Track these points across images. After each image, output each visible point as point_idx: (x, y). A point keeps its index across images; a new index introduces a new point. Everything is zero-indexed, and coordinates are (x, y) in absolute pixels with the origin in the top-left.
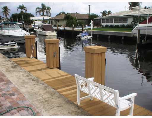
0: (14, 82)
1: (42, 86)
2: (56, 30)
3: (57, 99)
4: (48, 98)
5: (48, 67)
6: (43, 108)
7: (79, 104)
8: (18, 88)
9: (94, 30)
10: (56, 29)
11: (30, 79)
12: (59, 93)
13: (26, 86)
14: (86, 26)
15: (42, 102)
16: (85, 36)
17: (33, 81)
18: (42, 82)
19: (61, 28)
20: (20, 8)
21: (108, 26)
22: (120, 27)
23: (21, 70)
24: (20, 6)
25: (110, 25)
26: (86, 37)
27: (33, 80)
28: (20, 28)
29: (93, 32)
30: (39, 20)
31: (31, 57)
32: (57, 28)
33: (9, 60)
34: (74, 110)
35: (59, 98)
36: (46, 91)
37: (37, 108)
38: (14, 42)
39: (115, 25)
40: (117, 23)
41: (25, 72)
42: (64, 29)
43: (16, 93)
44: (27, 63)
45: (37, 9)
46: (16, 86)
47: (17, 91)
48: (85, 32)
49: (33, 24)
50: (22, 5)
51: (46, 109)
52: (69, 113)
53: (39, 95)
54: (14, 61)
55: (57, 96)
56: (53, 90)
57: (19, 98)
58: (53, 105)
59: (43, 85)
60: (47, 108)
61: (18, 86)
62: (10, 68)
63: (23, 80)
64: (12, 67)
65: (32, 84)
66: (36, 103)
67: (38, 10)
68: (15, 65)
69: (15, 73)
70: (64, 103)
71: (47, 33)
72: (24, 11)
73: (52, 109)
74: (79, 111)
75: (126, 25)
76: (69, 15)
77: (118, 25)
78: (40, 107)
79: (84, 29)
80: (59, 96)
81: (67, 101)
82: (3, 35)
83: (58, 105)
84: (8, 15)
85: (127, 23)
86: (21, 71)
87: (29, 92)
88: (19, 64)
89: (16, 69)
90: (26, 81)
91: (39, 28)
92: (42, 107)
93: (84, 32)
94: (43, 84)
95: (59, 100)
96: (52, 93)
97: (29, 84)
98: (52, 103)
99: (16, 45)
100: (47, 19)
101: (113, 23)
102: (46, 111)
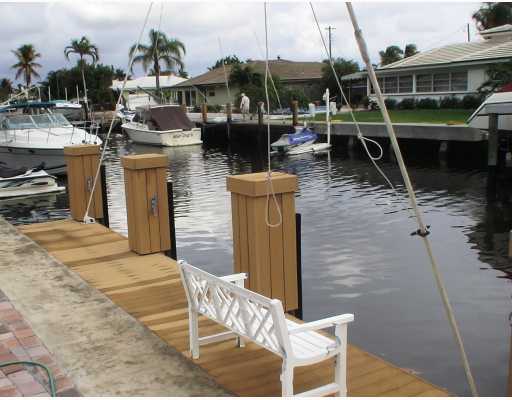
0: (14, 294)
1: (96, 307)
2: (198, 125)
3: (133, 343)
4: (106, 339)
5: (132, 251)
6: (83, 367)
7: (196, 356)
8: (22, 313)
9: (338, 122)
10: (201, 120)
11: (64, 286)
12: (145, 326)
13: (47, 306)
14: (311, 105)
15: (85, 349)
16: (304, 142)
17: (72, 291)
18: (102, 296)
19: (219, 118)
20: (77, 51)
21: (395, 101)
22: (439, 104)
23: (44, 261)
24: (75, 43)
25: (399, 100)
26: (305, 148)
27: (73, 289)
28: (68, 123)
29: (333, 126)
30: (140, 90)
31: (87, 218)
32: (204, 116)
33: (12, 231)
34: (173, 373)
35: (139, 339)
36: (104, 320)
37: (66, 365)
38: (43, 173)
39: (420, 98)
40: (429, 90)
41: (56, 265)
42: (229, 119)
43: (11, 327)
44: (69, 238)
45: (133, 49)
46: (18, 307)
47: (17, 320)
48: (301, 128)
49: (120, 106)
50: (84, 38)
51: (90, 370)
52: (157, 379)
53: (82, 332)
54: (27, 234)
55: (135, 336)
56: (127, 317)
57: (18, 340)
58: (115, 357)
59: (102, 304)
60: (96, 366)
61: (24, 306)
62: (12, 254)
63: (43, 291)
64: (18, 252)
65: (68, 301)
66: (66, 352)
67: (137, 53)
68: (28, 244)
69: (21, 269)
70: (151, 354)
71: (168, 138)
72: (89, 59)
73: (108, 371)
74: (191, 375)
75: (461, 97)
76: (247, 69)
77: (432, 98)
78: (74, 364)
79: (300, 119)
80: (139, 335)
81: (160, 349)
82: (10, 149)
83: (130, 359)
84: (36, 74)
85: (465, 88)
86: (43, 264)
87: (51, 324)
88: (41, 243)
89: (28, 258)
90: (51, 291)
91: (136, 119)
92: (81, 364)
93: (299, 129)
94: (102, 301)
95: (139, 347)
96: (121, 327)
97: (58, 301)
98: (115, 353)
99: (51, 181)
100: (170, 85)
101: (414, 92)
102: (89, 373)
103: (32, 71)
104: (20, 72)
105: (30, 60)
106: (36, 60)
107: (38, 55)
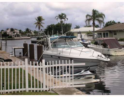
24: (60, 15)
28: (83, 46)
103: (41, 25)
104: (37, 26)
105: (41, 21)
106: (43, 22)
107: (44, 20)
